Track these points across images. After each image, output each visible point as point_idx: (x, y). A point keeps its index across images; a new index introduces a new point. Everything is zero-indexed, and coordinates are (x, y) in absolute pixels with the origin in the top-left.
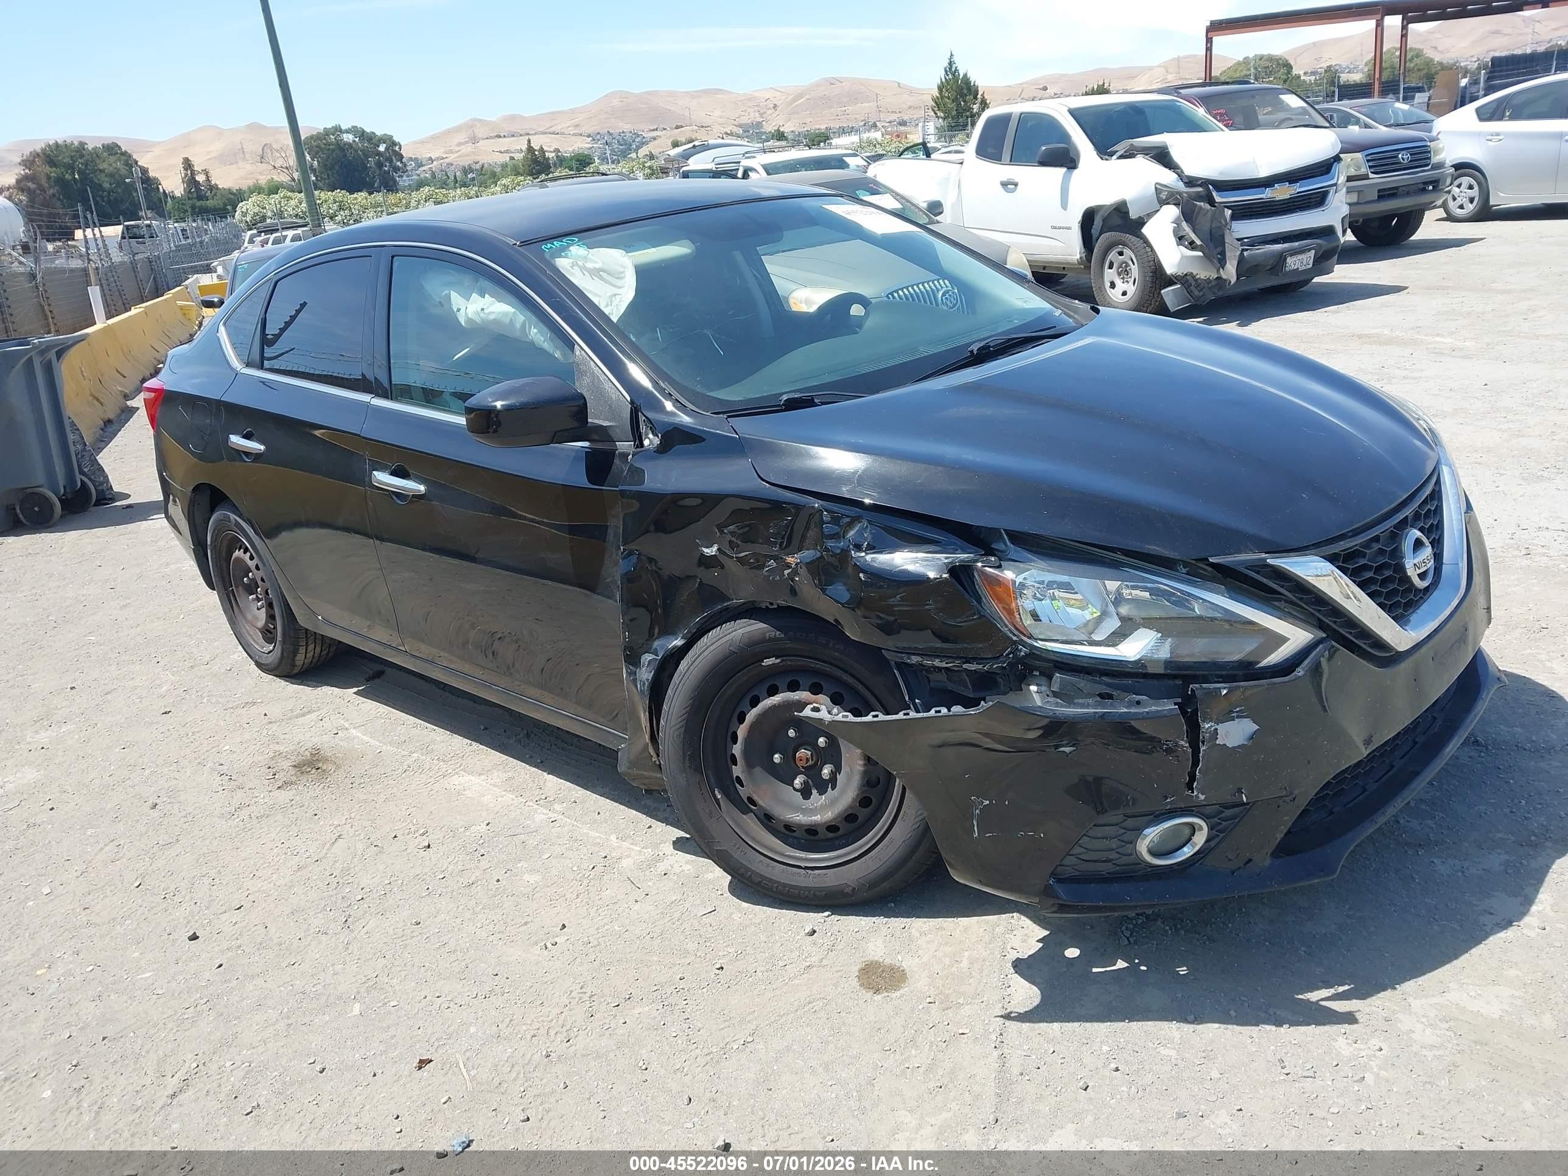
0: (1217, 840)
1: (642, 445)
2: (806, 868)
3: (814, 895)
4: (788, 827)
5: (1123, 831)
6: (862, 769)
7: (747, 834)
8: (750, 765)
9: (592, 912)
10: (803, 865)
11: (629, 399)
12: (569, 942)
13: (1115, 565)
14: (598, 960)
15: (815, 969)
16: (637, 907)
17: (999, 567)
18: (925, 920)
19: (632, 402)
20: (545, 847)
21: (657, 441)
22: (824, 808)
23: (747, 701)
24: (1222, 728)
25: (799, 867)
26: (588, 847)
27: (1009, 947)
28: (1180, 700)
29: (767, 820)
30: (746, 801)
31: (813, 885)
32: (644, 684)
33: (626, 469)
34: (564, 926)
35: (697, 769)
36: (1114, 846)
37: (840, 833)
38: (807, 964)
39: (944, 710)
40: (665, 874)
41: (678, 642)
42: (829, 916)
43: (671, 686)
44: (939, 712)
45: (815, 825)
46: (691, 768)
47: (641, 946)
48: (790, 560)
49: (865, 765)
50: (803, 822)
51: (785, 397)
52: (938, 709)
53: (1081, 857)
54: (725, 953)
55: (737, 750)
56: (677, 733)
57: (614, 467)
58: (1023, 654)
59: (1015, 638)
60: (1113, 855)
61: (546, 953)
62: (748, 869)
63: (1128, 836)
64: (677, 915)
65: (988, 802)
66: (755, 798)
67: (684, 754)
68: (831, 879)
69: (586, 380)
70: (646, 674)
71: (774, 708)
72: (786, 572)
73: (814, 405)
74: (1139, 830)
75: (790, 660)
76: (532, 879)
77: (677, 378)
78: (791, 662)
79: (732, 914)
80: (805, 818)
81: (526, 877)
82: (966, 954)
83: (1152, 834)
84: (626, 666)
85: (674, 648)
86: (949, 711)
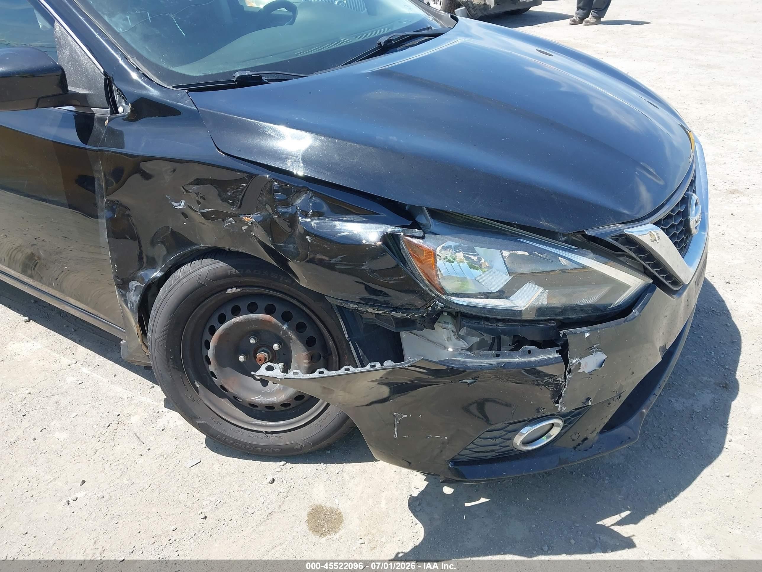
0: (567, 428)
1: (117, 112)
2: (267, 432)
3: (273, 451)
4: (253, 405)
5: (506, 433)
6: (306, 366)
7: (221, 410)
8: (221, 364)
9: (107, 466)
10: (264, 430)
11: (102, 71)
12: (87, 497)
13: (514, 237)
14: (109, 514)
15: (275, 515)
16: (141, 461)
17: (422, 238)
18: (353, 464)
19: (105, 74)
20: (73, 406)
21: (129, 109)
22: (278, 392)
23: (216, 317)
24: (583, 361)
25: (261, 432)
26: (106, 406)
27: (413, 487)
28: (560, 348)
29: (235, 401)
30: (219, 387)
31: (271, 444)
32: (133, 305)
33: (104, 132)
34: (84, 482)
35: (180, 368)
36: (498, 442)
37: (291, 407)
38: (270, 511)
39: (378, 365)
40: (163, 430)
41: (158, 274)
42: (284, 465)
43: (154, 308)
44: (374, 366)
45: (272, 404)
46: (174, 368)
47: (143, 499)
48: (246, 219)
49: (309, 363)
50: (263, 402)
51: (238, 74)
52: (373, 364)
53: (473, 450)
54: (208, 502)
55: (211, 353)
56: (160, 344)
57: (94, 130)
58: (439, 308)
59: (434, 295)
60: (497, 447)
61: (68, 508)
62: (224, 435)
63: (509, 435)
64: (171, 467)
65: (406, 416)
66: (226, 387)
67: (168, 358)
68: (285, 440)
69: (66, 53)
70: (134, 298)
71: (237, 324)
72: (244, 228)
73: (262, 83)
74: (516, 431)
75: (248, 289)
76: (63, 436)
77: (145, 54)
78: (248, 290)
79: (213, 464)
80: (265, 399)
81: (57, 435)
82: (384, 494)
83: (527, 431)
84: (119, 291)
85: (155, 278)
86: (382, 365)
